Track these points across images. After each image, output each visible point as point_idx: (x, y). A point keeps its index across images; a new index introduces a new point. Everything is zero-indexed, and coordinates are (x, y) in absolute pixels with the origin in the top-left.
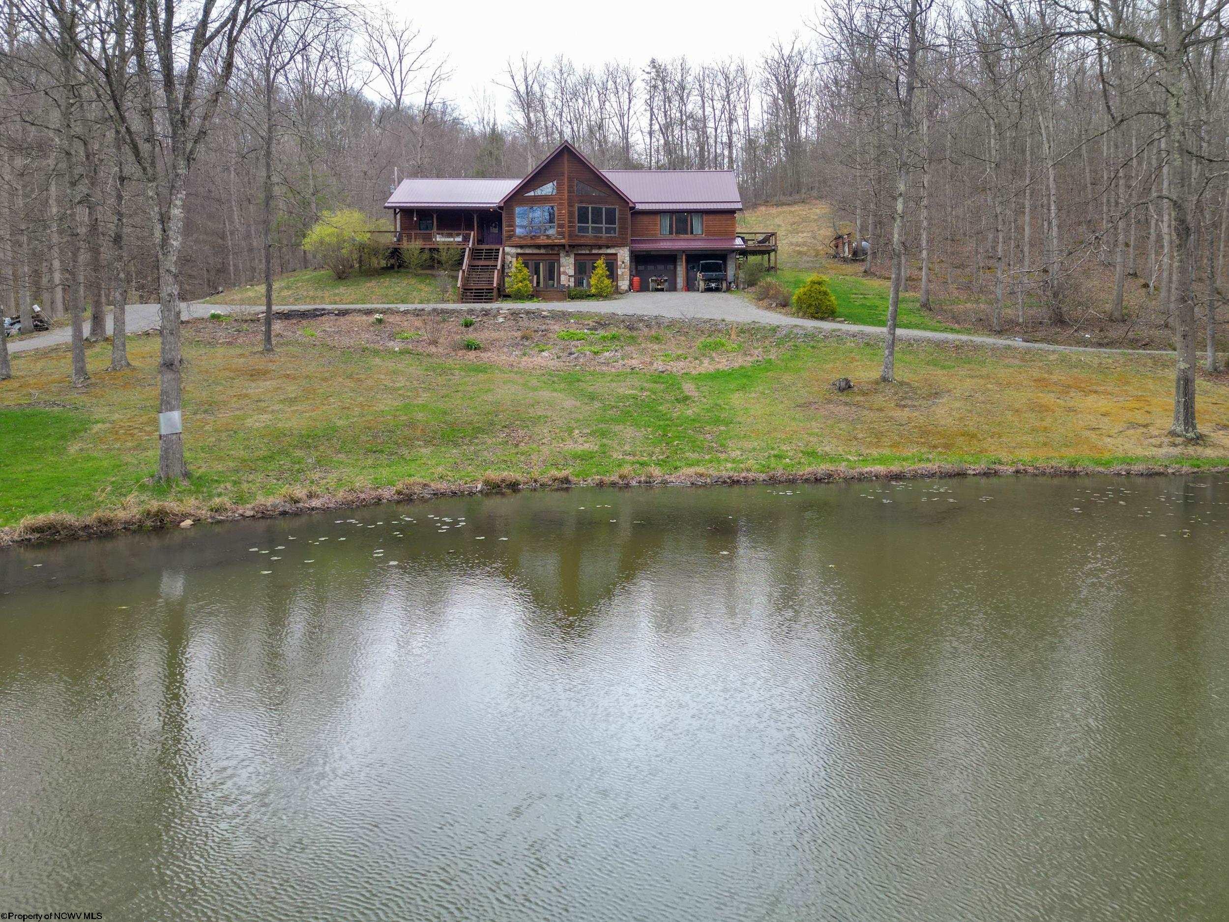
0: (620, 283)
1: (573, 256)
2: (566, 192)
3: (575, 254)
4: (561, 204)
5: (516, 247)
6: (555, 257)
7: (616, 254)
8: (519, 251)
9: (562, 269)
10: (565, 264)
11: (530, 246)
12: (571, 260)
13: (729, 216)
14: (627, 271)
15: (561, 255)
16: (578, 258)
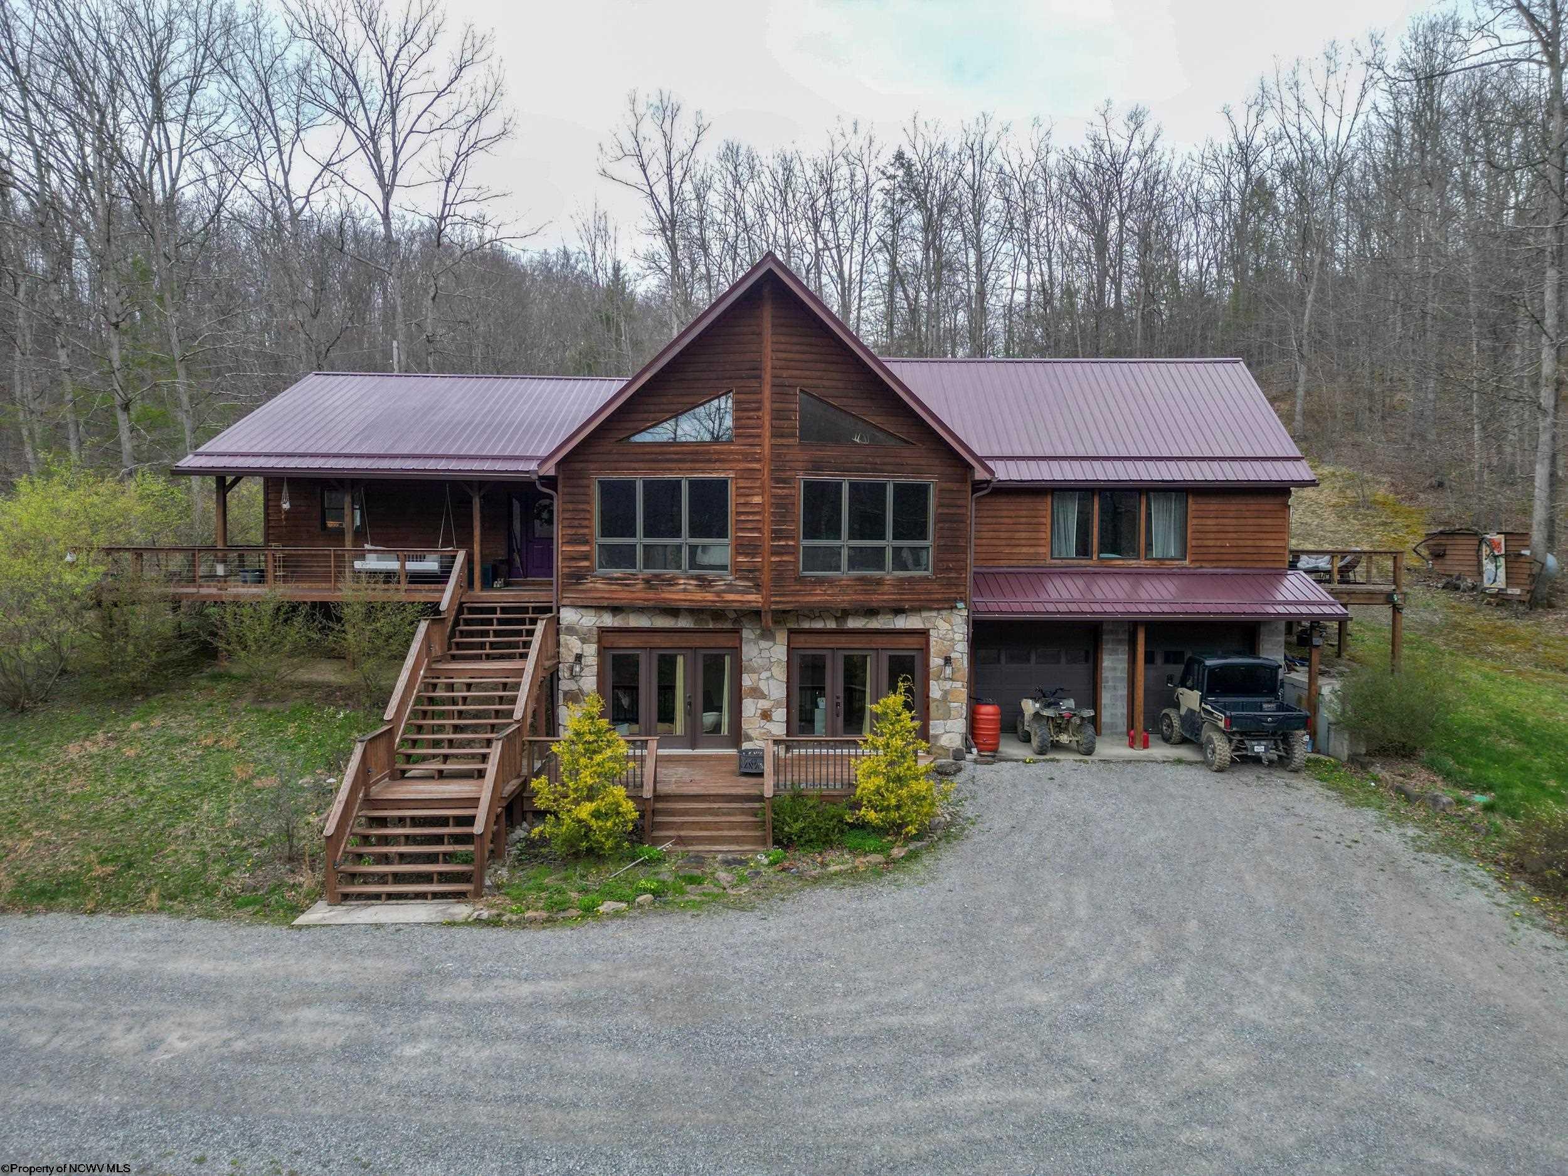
0: (936, 727)
1: (782, 637)
2: (767, 432)
3: (791, 632)
4: (749, 474)
5: (599, 608)
6: (722, 641)
7: (924, 633)
8: (608, 620)
9: (747, 681)
10: (757, 662)
11: (641, 610)
12: (778, 651)
13: (1269, 504)
14: (960, 689)
15: (746, 634)
16: (801, 641)
